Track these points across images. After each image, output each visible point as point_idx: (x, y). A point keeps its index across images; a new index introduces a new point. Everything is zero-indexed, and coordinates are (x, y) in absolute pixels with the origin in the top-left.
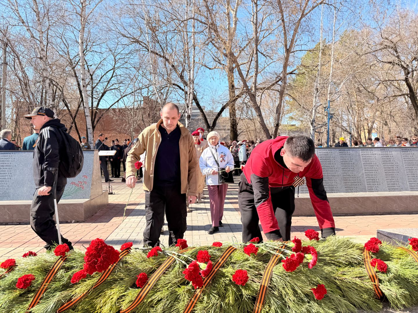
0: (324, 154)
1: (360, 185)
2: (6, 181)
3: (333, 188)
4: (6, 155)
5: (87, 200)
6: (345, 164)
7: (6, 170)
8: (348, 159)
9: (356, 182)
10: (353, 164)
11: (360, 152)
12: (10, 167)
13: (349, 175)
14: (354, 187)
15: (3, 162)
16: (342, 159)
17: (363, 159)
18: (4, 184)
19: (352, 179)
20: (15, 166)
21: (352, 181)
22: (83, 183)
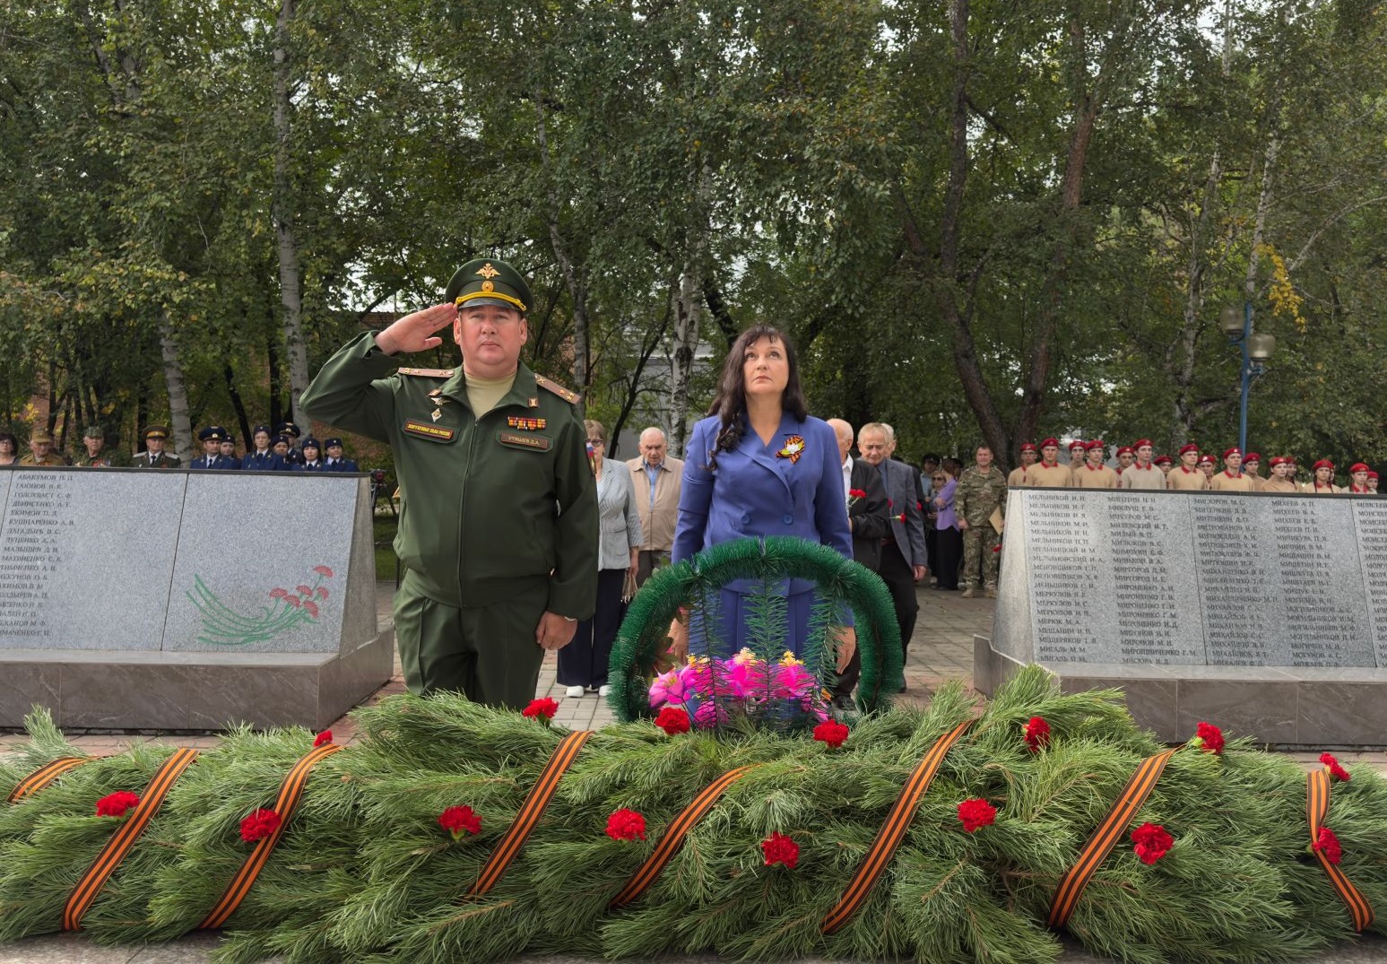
0: (1215, 514)
1: (1353, 638)
2: (37, 577)
3: (1246, 645)
4: (41, 482)
5: (331, 656)
6: (1293, 556)
7: (38, 536)
8: (1307, 538)
9: (1334, 628)
10: (1328, 557)
11: (1357, 510)
12: (53, 528)
13: (1308, 600)
14: (1329, 647)
15: (28, 508)
16: (1285, 538)
17: (1367, 539)
18: (32, 587)
19: (1321, 614)
20: (72, 523)
21: (1321, 623)
22: (315, 593)
